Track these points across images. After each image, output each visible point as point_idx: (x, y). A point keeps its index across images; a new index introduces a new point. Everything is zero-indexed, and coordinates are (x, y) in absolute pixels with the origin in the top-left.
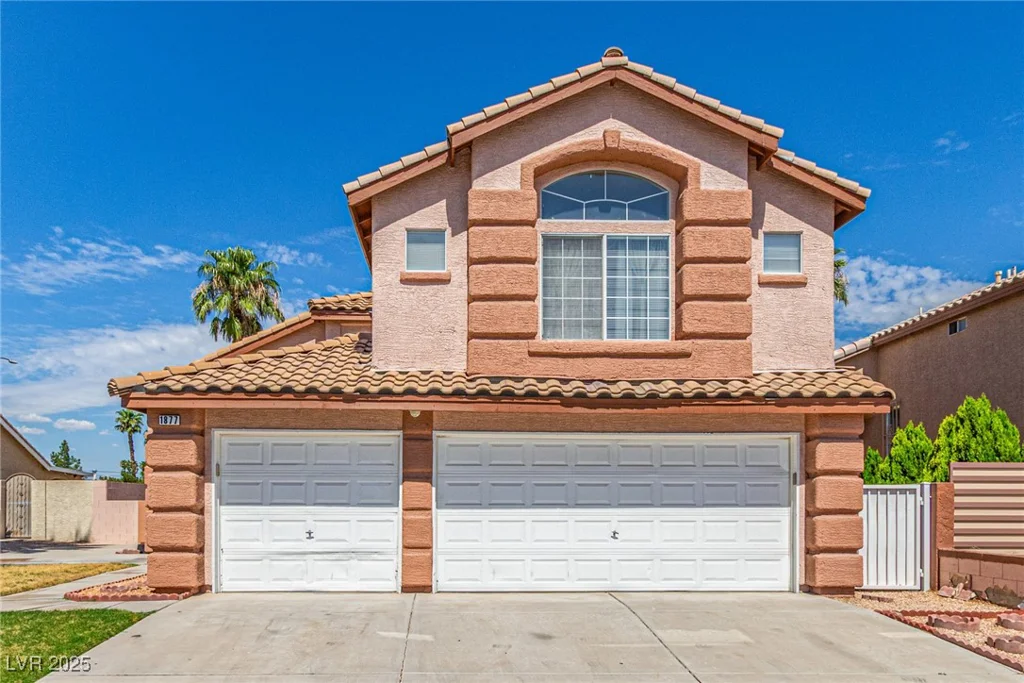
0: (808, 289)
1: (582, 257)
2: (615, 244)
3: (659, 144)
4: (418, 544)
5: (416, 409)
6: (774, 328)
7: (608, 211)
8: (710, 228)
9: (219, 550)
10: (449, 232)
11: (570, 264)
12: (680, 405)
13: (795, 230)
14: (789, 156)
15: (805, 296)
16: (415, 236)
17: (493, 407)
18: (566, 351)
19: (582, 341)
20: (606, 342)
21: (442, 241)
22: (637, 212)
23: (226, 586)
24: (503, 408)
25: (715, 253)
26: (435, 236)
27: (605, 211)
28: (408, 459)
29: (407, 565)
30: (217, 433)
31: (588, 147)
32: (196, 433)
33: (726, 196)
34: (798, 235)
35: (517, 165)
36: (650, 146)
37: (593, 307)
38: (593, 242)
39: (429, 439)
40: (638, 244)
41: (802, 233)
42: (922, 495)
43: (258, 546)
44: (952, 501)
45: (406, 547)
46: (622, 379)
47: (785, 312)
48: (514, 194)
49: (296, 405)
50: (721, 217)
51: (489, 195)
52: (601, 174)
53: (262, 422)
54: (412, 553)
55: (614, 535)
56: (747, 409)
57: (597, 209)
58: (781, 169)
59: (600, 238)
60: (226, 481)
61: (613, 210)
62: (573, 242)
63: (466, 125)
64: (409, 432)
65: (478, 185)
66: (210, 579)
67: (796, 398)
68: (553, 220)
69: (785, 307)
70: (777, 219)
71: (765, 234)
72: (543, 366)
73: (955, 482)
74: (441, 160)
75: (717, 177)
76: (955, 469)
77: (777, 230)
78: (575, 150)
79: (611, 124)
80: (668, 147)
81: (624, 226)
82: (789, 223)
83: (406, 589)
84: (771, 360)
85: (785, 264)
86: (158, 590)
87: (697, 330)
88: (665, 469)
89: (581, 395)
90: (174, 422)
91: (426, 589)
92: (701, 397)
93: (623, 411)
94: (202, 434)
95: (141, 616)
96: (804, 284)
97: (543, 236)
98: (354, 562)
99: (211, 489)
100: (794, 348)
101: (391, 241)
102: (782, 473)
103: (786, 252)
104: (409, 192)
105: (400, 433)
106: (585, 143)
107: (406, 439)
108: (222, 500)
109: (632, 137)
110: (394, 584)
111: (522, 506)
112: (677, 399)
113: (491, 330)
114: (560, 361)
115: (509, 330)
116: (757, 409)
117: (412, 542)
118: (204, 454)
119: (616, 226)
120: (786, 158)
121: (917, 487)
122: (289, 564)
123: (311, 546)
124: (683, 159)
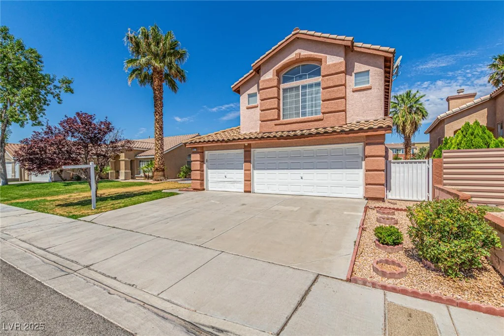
0: (372, 90)
1: (294, 93)
2: (304, 87)
3: (312, 53)
4: (248, 180)
5: (246, 143)
6: (358, 106)
7: (302, 77)
8: (329, 77)
9: (207, 180)
10: (258, 93)
11: (290, 96)
12: (312, 137)
13: (367, 70)
14: (360, 44)
15: (371, 93)
16: (250, 96)
17: (259, 141)
18: (285, 123)
19: (294, 119)
20: (301, 118)
21: (256, 96)
22: (311, 76)
23: (210, 189)
24: (262, 141)
25: (332, 85)
26: (254, 95)
27: (301, 78)
28: (245, 157)
29: (245, 185)
30: (206, 152)
31: (291, 60)
32: (200, 152)
33: (335, 65)
34: (368, 71)
35: (272, 70)
36: (309, 55)
37: (297, 108)
38: (297, 88)
39: (250, 151)
40: (311, 86)
41: (369, 70)
42: (428, 164)
43: (215, 179)
44: (441, 166)
45: (245, 180)
46: (306, 129)
47: (363, 100)
48: (270, 79)
49: (216, 144)
50: (333, 72)
51: (264, 81)
52: (299, 66)
53: (214, 149)
54: (247, 182)
55: (302, 178)
56: (335, 136)
57: (298, 78)
58: (358, 50)
59: (299, 86)
60: (209, 163)
61: (303, 77)
62: (291, 89)
63: (255, 63)
64: (246, 149)
65: (262, 79)
66: (205, 187)
67: (361, 130)
68: (286, 84)
69: (363, 98)
70: (359, 67)
71: (355, 74)
72: (278, 128)
73: (444, 158)
74: (253, 74)
75: (333, 59)
76: (444, 153)
77: (360, 71)
78: (287, 62)
79: (298, 51)
80: (316, 53)
81: (306, 81)
82: (364, 68)
83: (245, 192)
84: (358, 117)
85: (364, 83)
86: (194, 189)
87: (325, 111)
88: (318, 157)
89: (281, 136)
90: (195, 150)
91: (250, 192)
92: (318, 133)
93: (288, 140)
94: (203, 152)
95: (178, 194)
96: (371, 89)
97: (283, 89)
98: (235, 184)
99: (205, 166)
100: (367, 112)
101: (244, 99)
102: (359, 157)
103: (364, 78)
104: (247, 83)
105: (243, 150)
106: (290, 59)
107: (245, 151)
108: (208, 168)
109: (304, 53)
110: (243, 191)
111: (276, 169)
112: (310, 135)
113: (265, 119)
114: (283, 126)
115: (269, 118)
116: (338, 136)
117: (247, 179)
118: (203, 157)
119: (304, 81)
120: (359, 46)
121: (427, 160)
122: (221, 184)
123: (226, 180)
124: (320, 56)
